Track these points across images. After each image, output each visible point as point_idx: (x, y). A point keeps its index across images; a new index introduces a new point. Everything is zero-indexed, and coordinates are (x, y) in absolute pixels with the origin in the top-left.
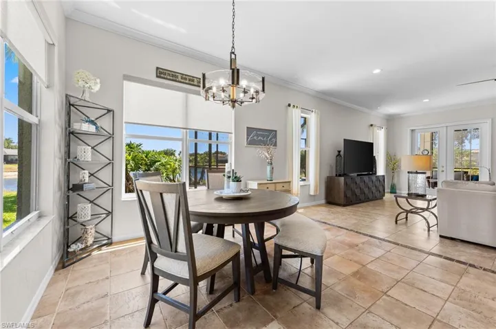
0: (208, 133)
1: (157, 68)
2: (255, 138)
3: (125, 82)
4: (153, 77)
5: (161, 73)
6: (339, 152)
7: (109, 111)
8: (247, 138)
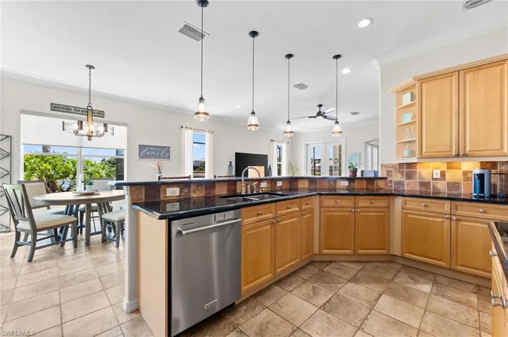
0: (115, 151)
1: (52, 104)
2: (148, 153)
3: (22, 115)
4: (48, 110)
5: (55, 107)
6: (231, 162)
7: (7, 137)
8: (140, 154)
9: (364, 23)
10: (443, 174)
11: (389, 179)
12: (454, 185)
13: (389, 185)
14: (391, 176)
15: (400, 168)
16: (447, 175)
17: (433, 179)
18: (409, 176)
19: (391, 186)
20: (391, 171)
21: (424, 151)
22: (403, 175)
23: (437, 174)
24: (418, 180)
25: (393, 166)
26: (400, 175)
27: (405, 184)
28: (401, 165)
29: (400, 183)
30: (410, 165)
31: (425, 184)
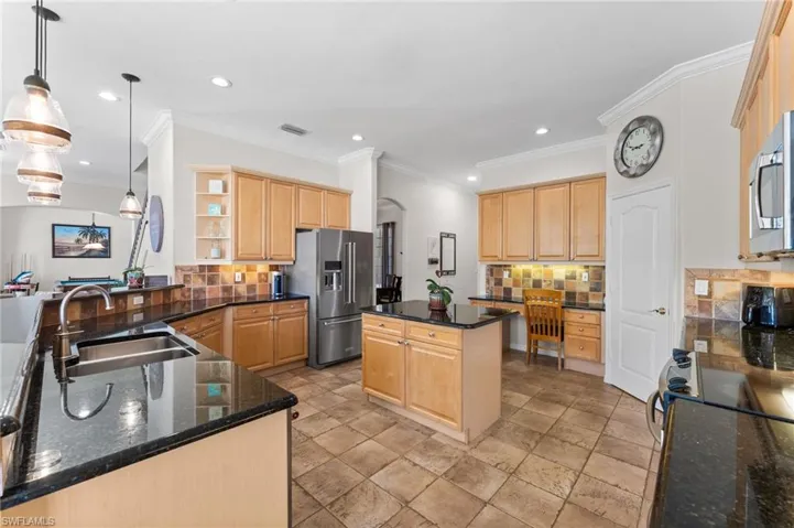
9: (220, 82)
10: (243, 276)
11: (187, 286)
12: (251, 288)
13: (187, 294)
14: (189, 282)
15: (201, 271)
16: (247, 278)
17: (236, 283)
18: (211, 281)
19: (189, 296)
20: (189, 276)
21: (240, 252)
22: (204, 280)
23: (238, 277)
24: (221, 285)
25: (191, 269)
26: (200, 280)
27: (207, 290)
28: (202, 268)
29: (202, 291)
30: (212, 268)
31: (227, 289)
